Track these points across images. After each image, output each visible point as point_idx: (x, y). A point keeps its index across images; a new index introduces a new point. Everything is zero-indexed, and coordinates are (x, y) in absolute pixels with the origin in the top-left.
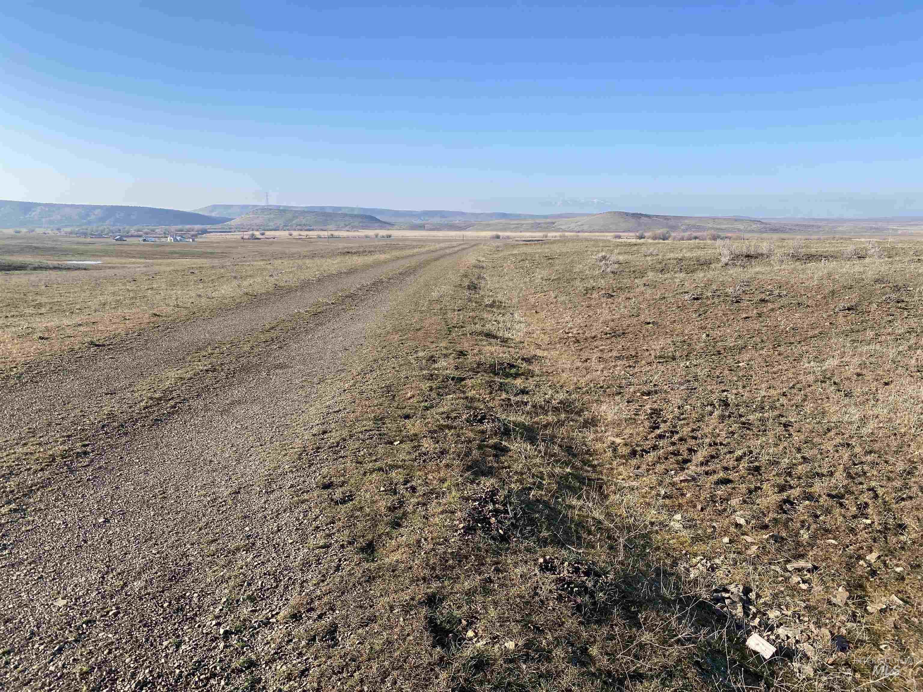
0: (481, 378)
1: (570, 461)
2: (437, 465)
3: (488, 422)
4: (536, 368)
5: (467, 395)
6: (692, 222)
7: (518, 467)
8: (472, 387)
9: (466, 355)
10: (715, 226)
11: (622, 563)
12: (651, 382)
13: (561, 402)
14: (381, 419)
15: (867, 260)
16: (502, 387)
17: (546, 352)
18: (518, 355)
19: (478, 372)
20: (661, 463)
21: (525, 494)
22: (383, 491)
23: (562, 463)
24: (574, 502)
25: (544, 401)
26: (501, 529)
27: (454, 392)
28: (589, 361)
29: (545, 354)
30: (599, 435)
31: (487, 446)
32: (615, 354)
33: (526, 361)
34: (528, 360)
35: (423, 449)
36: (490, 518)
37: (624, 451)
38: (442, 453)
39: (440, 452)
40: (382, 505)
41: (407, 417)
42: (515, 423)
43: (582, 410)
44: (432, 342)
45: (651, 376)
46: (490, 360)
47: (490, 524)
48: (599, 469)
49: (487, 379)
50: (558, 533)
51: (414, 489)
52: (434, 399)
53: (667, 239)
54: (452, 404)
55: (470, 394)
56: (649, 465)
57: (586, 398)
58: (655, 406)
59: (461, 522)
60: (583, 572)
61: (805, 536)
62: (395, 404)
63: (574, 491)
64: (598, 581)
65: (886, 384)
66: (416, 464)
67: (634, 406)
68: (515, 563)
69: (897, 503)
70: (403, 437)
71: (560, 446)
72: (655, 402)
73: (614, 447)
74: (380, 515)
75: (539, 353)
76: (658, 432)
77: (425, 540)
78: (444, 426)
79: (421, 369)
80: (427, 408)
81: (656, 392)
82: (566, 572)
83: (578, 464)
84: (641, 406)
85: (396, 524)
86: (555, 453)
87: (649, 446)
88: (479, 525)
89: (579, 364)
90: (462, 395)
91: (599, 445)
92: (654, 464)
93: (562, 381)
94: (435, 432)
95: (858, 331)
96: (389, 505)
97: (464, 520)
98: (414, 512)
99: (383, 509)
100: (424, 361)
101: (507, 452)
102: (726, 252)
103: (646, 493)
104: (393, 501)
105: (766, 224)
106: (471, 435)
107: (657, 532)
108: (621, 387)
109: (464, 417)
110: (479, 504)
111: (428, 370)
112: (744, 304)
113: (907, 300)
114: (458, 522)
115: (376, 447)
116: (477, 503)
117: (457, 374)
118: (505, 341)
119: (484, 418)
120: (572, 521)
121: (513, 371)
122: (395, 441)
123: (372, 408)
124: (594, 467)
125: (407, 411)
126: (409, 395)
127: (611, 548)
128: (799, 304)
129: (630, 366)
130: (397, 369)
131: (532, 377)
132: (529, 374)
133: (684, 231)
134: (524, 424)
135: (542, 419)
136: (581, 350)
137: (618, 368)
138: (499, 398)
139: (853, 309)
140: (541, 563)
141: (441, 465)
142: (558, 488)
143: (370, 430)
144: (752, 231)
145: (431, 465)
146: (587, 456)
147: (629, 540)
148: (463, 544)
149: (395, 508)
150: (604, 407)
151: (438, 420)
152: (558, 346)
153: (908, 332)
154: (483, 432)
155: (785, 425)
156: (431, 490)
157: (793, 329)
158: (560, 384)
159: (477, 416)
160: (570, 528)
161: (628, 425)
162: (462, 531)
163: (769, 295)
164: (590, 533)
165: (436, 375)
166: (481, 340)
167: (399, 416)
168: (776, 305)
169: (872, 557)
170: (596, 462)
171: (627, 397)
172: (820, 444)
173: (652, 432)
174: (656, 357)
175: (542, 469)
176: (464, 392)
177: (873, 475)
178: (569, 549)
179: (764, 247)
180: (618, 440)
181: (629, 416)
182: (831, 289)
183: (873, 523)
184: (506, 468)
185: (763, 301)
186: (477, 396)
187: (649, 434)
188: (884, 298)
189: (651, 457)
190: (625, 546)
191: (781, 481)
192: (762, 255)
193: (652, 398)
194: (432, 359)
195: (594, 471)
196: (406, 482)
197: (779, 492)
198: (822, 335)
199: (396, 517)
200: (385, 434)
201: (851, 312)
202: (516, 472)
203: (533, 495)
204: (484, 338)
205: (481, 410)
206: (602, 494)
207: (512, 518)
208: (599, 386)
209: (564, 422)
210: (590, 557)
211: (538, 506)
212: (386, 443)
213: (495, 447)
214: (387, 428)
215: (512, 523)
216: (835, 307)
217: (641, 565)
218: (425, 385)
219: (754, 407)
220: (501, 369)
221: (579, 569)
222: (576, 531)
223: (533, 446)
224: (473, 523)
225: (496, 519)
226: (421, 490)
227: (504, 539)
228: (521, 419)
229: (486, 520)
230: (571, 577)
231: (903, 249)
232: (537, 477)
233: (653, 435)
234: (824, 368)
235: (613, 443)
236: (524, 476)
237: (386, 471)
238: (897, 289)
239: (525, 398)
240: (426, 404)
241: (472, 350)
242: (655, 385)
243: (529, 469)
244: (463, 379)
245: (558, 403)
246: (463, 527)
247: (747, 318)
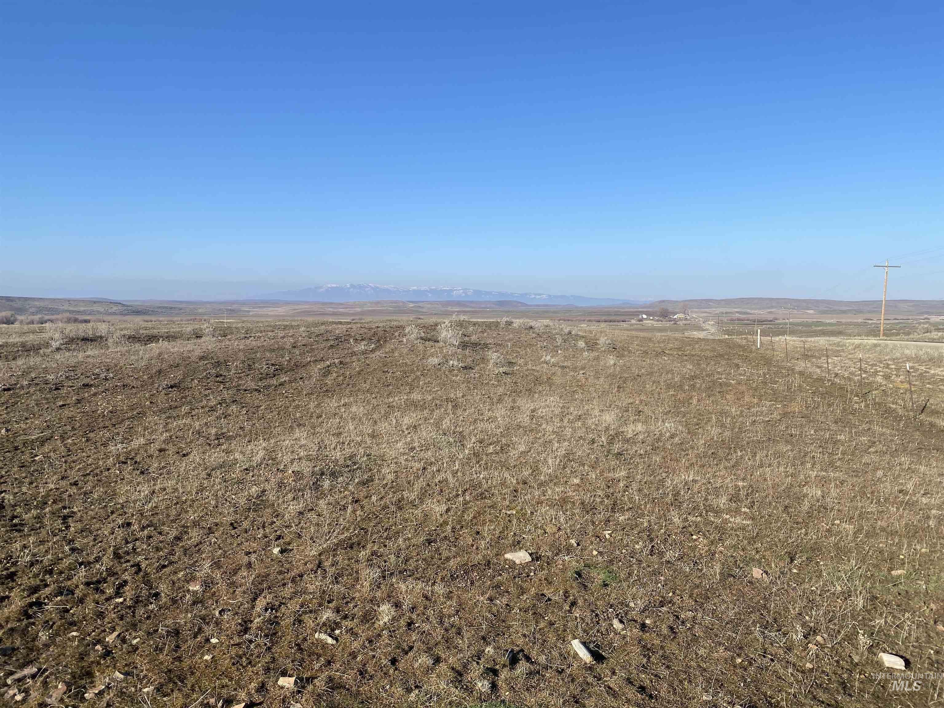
6: (42, 304)
10: (71, 309)
15: (203, 339)
53: (12, 323)
61: (43, 636)
65: (184, 455)
69: (157, 572)
95: (176, 407)
105: (128, 306)
112: (63, 391)
113: (224, 374)
128: (124, 386)
133: (33, 314)
139: (176, 386)
144: (114, 314)
153: (220, 403)
155: (65, 518)
157: (111, 412)
163: (95, 379)
168: (101, 389)
169: (110, 639)
172: (98, 530)
177: (143, 549)
182: (158, 368)
183: (125, 600)
185: (86, 385)
188: (205, 374)
191: (34, 582)
192: (101, 337)
197: (29, 596)
198: (141, 415)
201: (174, 389)
216: (159, 386)
219: (35, 504)
231: (236, 328)
234: (129, 448)
238: (218, 364)
247: (63, 405)
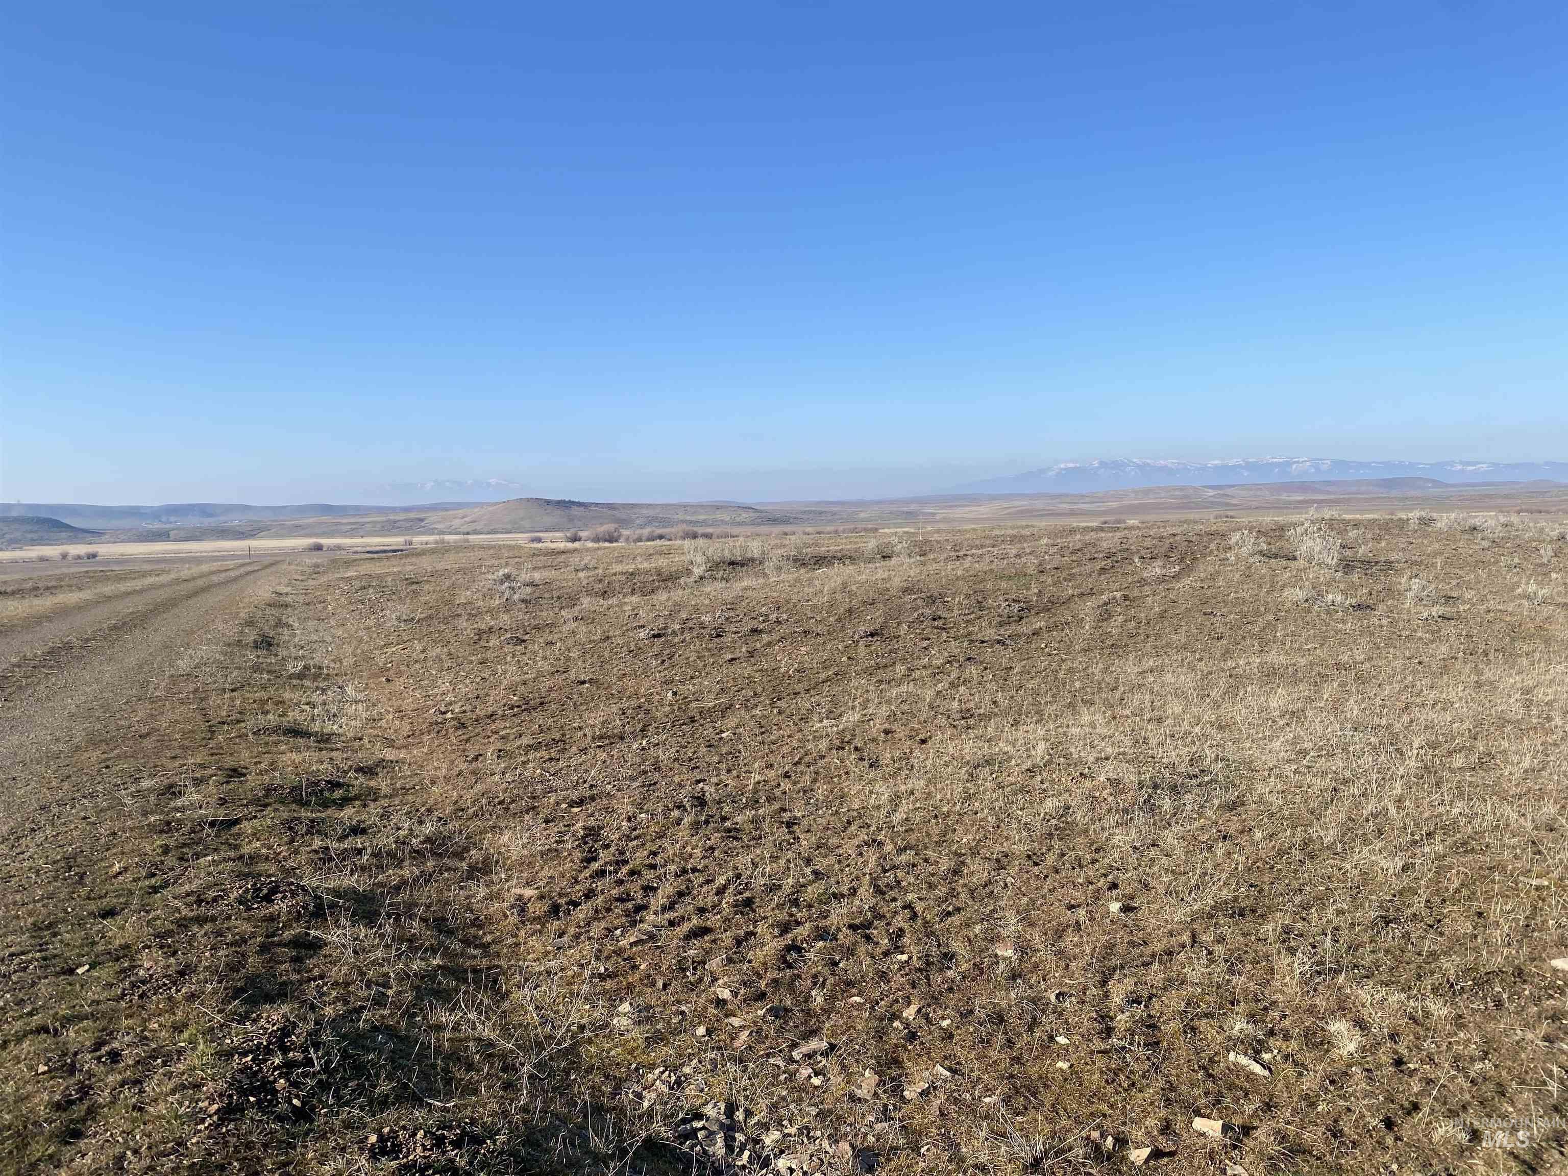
0: (270, 817)
1: (441, 944)
2: (170, 998)
3: (284, 897)
4: (382, 784)
5: (242, 851)
6: (651, 513)
7: (337, 973)
8: (254, 834)
9: (244, 775)
10: (688, 518)
11: (525, 1109)
12: (585, 782)
13: (428, 840)
14: (48, 927)
15: (894, 561)
16: (314, 828)
17: (404, 751)
18: (350, 763)
19: (266, 805)
20: (599, 920)
21: (352, 1020)
22: (43, 1073)
23: (426, 950)
24: (444, 1017)
25: (396, 842)
26: (297, 1096)
27: (215, 850)
28: (481, 759)
29: (402, 754)
30: (495, 888)
31: (280, 944)
32: (526, 741)
33: (364, 773)
34: (368, 771)
35: (141, 972)
36: (275, 1081)
37: (537, 908)
38: (182, 973)
39: (178, 972)
40: (41, 1103)
41: (109, 913)
42: (336, 893)
43: (466, 849)
44: (174, 758)
45: (586, 771)
46: (294, 780)
47: (274, 1092)
48: (494, 948)
49: (285, 815)
50: (410, 1080)
51: (115, 1056)
52: (171, 869)
53: (616, 541)
54: (209, 874)
55: (246, 850)
56: (579, 927)
57: (473, 825)
58: (592, 822)
59: (212, 1101)
60: (450, 1143)
61: (818, 998)
62: (84, 891)
63: (445, 997)
64: (478, 1152)
65: (923, 742)
66: (123, 1003)
67: (554, 829)
68: (322, 1155)
69: (941, 920)
70: (97, 956)
71: (424, 920)
72: (592, 815)
73: (521, 905)
74: (35, 1123)
75: (390, 754)
76: (595, 866)
77: (136, 1152)
78: (191, 919)
79: (145, 814)
80: (155, 890)
81: (593, 798)
82: (419, 1150)
83: (456, 946)
84: (568, 826)
85: (72, 1134)
86: (415, 934)
87: (581, 894)
88: (252, 1099)
89: (463, 766)
90: (232, 854)
91: (495, 907)
92: (588, 924)
93: (431, 801)
94: (169, 933)
95: (886, 666)
96: (57, 1097)
97: (221, 1095)
98: (114, 1101)
99: (42, 1110)
100: (152, 798)
101: (320, 947)
102: (699, 559)
103: (573, 977)
104: (67, 1088)
105: (761, 512)
106: (247, 928)
107: (590, 1041)
108: (534, 798)
109: (234, 895)
110: (253, 1060)
111: (162, 812)
112: (728, 639)
113: (944, 615)
114: (206, 1103)
115: (34, 984)
116: (249, 1058)
117: (221, 814)
118: (324, 740)
119: (274, 891)
120: (438, 1050)
121: (338, 794)
122: (80, 965)
123: (31, 906)
124: (485, 946)
125: (110, 901)
126: (116, 868)
127: (508, 1086)
128: (805, 632)
129: (551, 759)
130: (93, 819)
131: (375, 800)
132: (369, 796)
133: (641, 527)
134: (354, 891)
135: (392, 875)
136: (467, 740)
137: (531, 765)
138: (308, 849)
139: (877, 634)
140: (373, 1145)
141: (179, 997)
142: (417, 998)
143: (23, 953)
144: (741, 524)
145: (157, 1001)
146: (473, 931)
147: (540, 1066)
148: (216, 1144)
149: (71, 1103)
150: (505, 838)
151: (178, 910)
152: (426, 738)
153: (949, 662)
154: (272, 918)
155: (789, 825)
156: (154, 1050)
157: (799, 671)
158: (428, 806)
159: (260, 889)
160: (433, 1066)
161: (545, 862)
162: (215, 1118)
163: (764, 621)
164: (470, 1067)
165: (178, 820)
166: (276, 743)
167: (91, 914)
168: (775, 636)
169: (910, 1013)
170: (489, 938)
171: (544, 813)
172: (837, 847)
173: (585, 868)
174: (594, 738)
175: (386, 969)
176: (236, 847)
177: (909, 883)
178: (430, 1104)
179: (755, 548)
180: (528, 892)
181: (547, 847)
182: (847, 607)
183: (910, 958)
184: (315, 979)
185: (755, 631)
186: (264, 851)
187: (580, 872)
188: (915, 615)
189: (582, 913)
190: (531, 1077)
191: (783, 916)
192: (753, 560)
193: (587, 809)
194: (171, 791)
195: (486, 954)
196: (98, 1046)
197: (781, 935)
198: (839, 677)
199: (72, 1121)
200: (55, 956)
201: (875, 638)
202: (336, 984)
203: (366, 1021)
204: (282, 738)
205: (270, 876)
206: (498, 992)
207: (319, 1072)
208: (497, 800)
209: (430, 875)
210: (468, 1112)
211: (374, 1040)
212: (57, 975)
213: (295, 943)
214: (61, 942)
215: (320, 1081)
216: (854, 632)
217: (558, 1106)
218: (152, 846)
219: (744, 801)
220: (314, 793)
221: (445, 1137)
222: (446, 1070)
223: (372, 928)
224: (239, 1098)
225: (288, 1080)
226: (129, 1057)
227: (303, 1114)
228: (350, 881)
229: (267, 1087)
230: (429, 1156)
231: (938, 542)
232: (378, 984)
233: (587, 873)
234: (841, 727)
235: (520, 898)
236: (352, 988)
237: (56, 1030)
238: (931, 600)
239: (359, 842)
240: (153, 881)
241: (256, 763)
242: (592, 786)
243: (362, 974)
244: (237, 822)
245: (422, 843)
246: (217, 1112)
247: (733, 659)
